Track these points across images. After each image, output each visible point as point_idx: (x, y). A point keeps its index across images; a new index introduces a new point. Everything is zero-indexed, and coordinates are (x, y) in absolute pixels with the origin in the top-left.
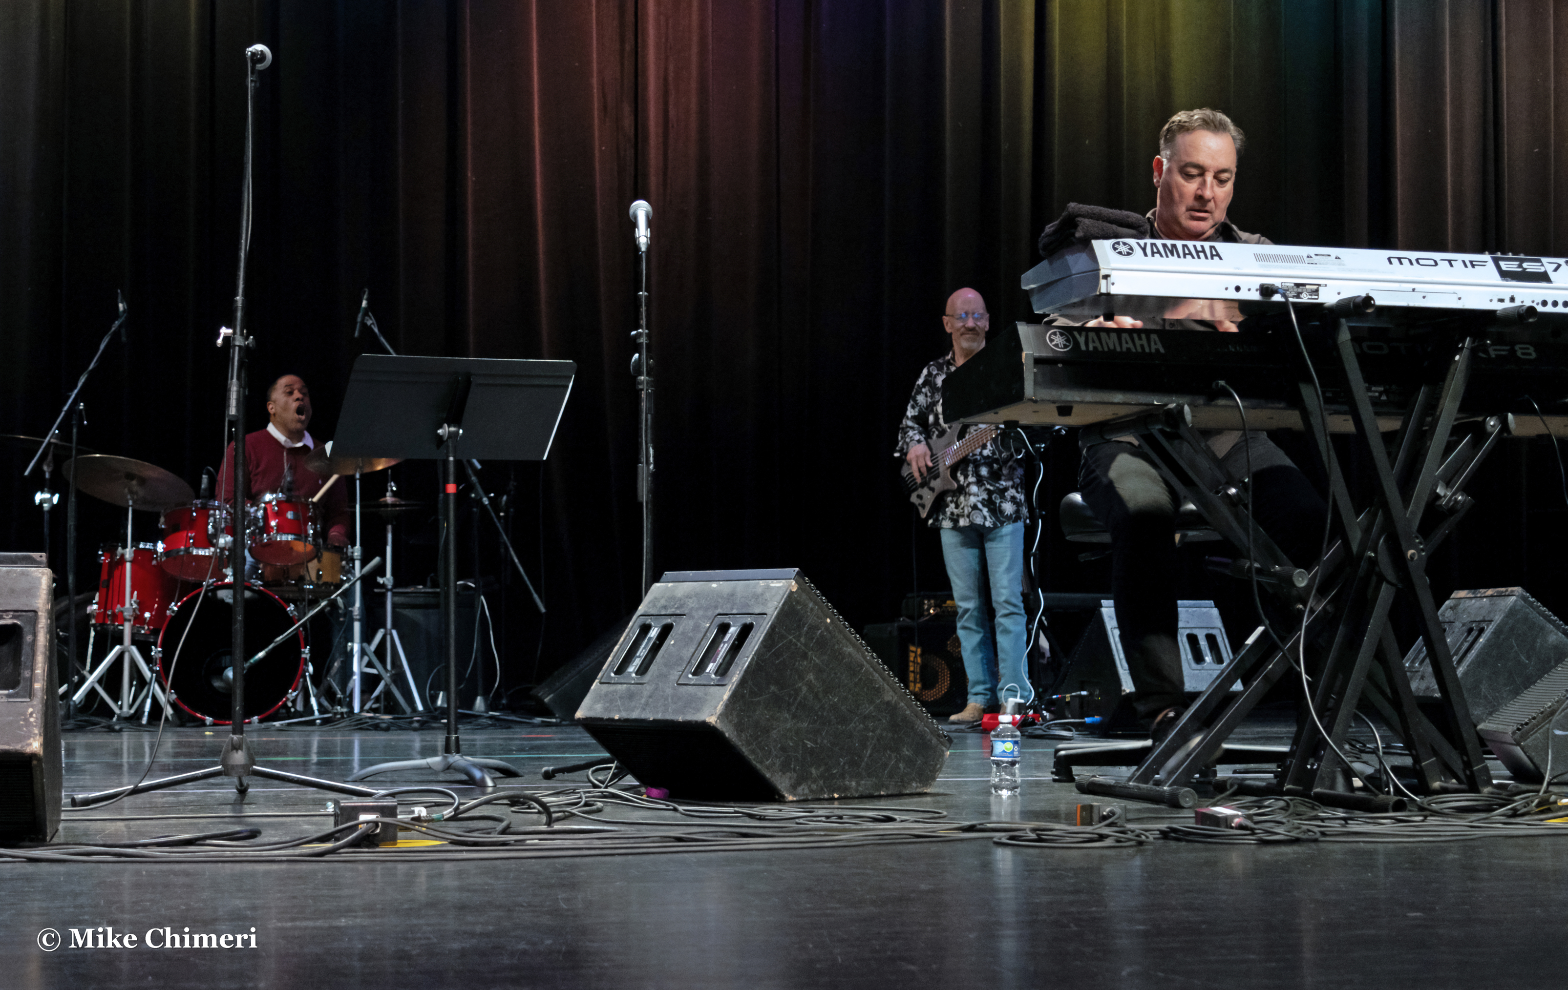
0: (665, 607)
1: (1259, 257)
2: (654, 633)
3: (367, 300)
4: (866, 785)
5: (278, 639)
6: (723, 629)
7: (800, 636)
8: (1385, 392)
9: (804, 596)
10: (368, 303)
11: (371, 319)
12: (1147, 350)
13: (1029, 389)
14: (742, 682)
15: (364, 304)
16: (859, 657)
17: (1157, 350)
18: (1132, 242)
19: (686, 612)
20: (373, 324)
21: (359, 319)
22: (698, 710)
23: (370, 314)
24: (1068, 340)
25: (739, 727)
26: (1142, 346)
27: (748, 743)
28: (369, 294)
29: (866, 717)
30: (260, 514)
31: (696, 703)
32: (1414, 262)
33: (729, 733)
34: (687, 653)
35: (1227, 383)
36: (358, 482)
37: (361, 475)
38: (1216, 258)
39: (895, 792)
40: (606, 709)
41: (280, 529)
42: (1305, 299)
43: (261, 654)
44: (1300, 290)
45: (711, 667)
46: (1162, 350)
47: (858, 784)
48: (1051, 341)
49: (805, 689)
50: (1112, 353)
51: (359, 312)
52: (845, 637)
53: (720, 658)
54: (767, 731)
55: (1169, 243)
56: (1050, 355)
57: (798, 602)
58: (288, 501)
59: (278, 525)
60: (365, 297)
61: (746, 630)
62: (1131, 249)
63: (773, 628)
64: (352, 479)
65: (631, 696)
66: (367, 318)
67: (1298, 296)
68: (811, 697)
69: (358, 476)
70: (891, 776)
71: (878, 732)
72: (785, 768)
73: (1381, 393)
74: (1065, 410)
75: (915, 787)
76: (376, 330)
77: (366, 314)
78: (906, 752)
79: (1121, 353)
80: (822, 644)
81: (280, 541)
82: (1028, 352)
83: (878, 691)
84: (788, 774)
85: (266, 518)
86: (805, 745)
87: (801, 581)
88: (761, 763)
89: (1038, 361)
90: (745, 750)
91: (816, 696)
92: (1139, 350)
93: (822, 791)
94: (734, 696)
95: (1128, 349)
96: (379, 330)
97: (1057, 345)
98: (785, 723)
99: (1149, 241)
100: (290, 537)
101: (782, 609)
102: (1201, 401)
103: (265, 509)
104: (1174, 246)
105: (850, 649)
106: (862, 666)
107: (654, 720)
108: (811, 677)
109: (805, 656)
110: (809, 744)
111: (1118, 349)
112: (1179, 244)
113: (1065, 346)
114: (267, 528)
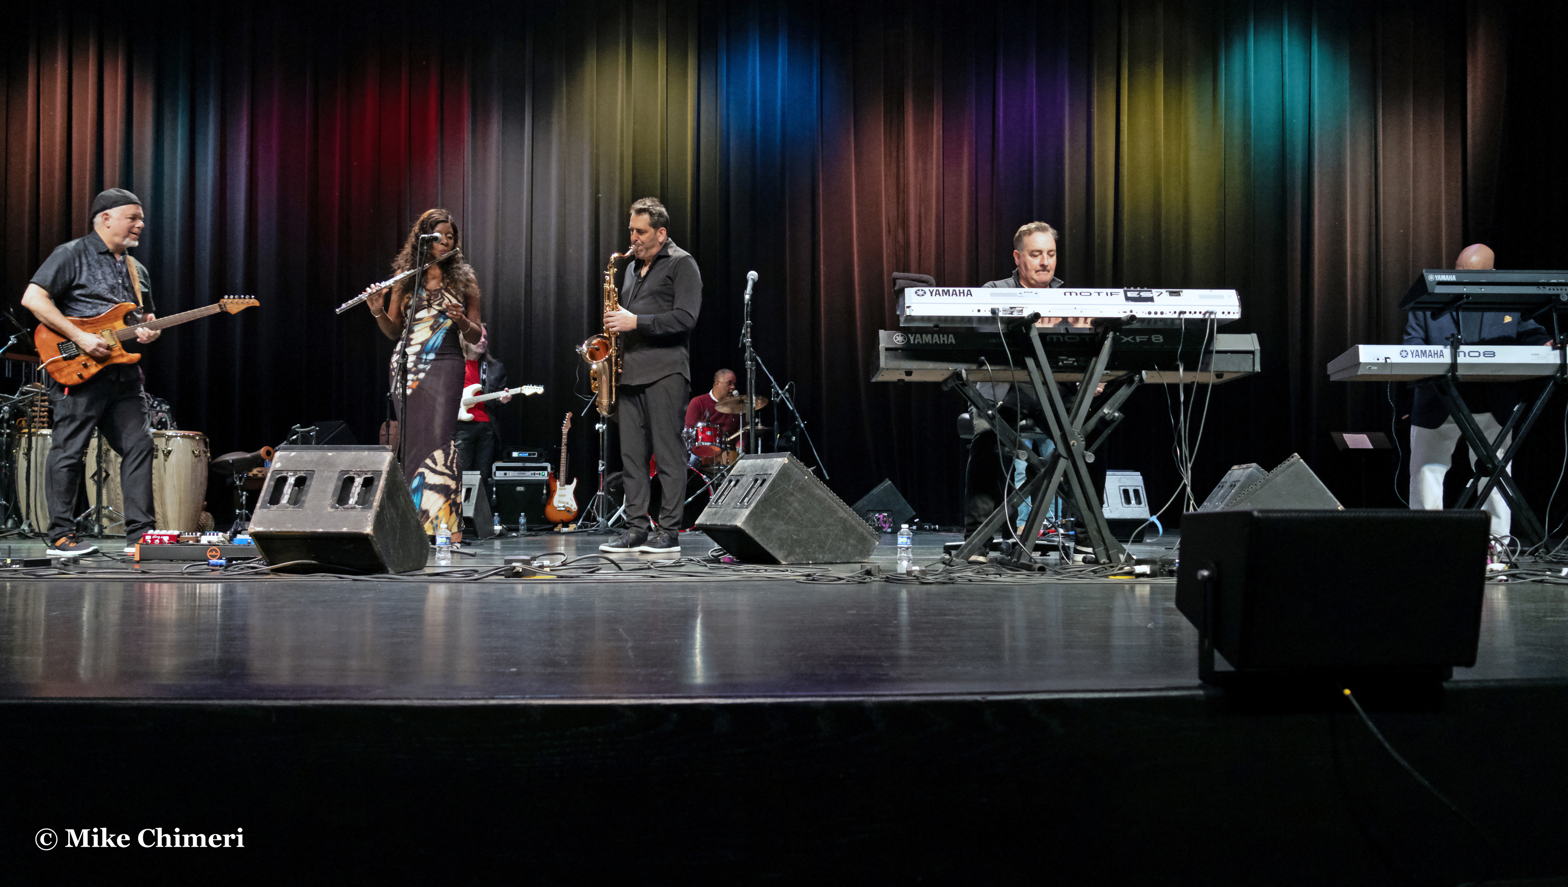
0: (739, 472)
1: (992, 295)
2: (733, 483)
4: (828, 557)
5: (699, 492)
6: (756, 480)
7: (790, 485)
8: (1077, 361)
9: (792, 465)
12: (946, 342)
13: (882, 363)
14: (756, 507)
16: (825, 495)
17: (951, 342)
18: (927, 289)
19: (745, 473)
22: (735, 519)
24: (905, 339)
25: (754, 528)
26: (944, 341)
27: (759, 536)
29: (828, 525)
30: (695, 432)
31: (734, 516)
32: (1078, 294)
33: (749, 531)
34: (740, 493)
35: (986, 359)
38: (969, 296)
39: (846, 561)
40: (706, 520)
41: (703, 440)
42: (1015, 315)
43: (690, 499)
44: (1013, 310)
45: (747, 499)
46: (954, 342)
47: (823, 557)
48: (896, 339)
49: (792, 511)
50: (927, 344)
52: (816, 485)
53: (750, 496)
54: (770, 530)
55: (946, 289)
56: (893, 346)
57: (788, 469)
58: (708, 425)
59: (702, 438)
61: (764, 481)
62: (925, 293)
63: (774, 481)
65: (716, 513)
67: (1012, 314)
68: (796, 514)
70: (843, 553)
71: (836, 531)
72: (781, 547)
73: (1074, 362)
74: (909, 373)
75: (857, 559)
78: (852, 541)
79: (932, 344)
80: (802, 489)
81: (704, 446)
82: (882, 345)
83: (836, 512)
84: (782, 551)
85: (697, 435)
86: (792, 537)
87: (791, 458)
88: (767, 545)
89: (887, 349)
90: (757, 539)
91: (799, 514)
92: (942, 342)
93: (802, 560)
94: (752, 514)
95: (936, 342)
97: (898, 341)
98: (780, 527)
99: (935, 289)
100: (709, 444)
101: (779, 472)
102: (974, 367)
103: (697, 431)
104: (948, 291)
105: (818, 491)
106: (826, 500)
107: (721, 525)
108: (796, 505)
109: (792, 494)
110: (795, 537)
111: (931, 342)
112: (951, 289)
113: (903, 341)
114: (697, 439)
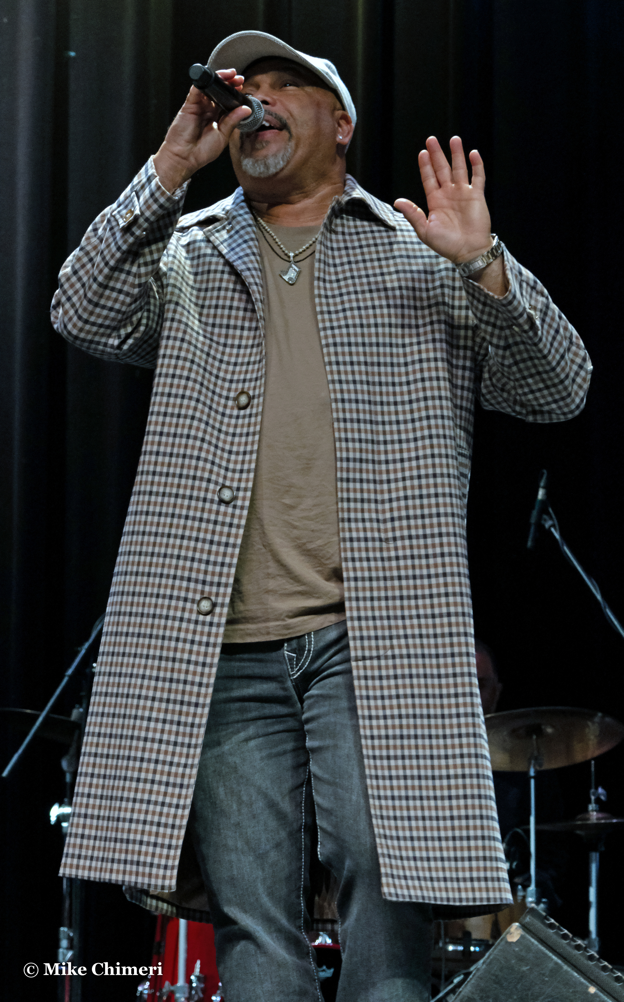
3: (543, 488)
10: (547, 494)
11: (551, 518)
15: (541, 494)
20: (553, 526)
21: (533, 520)
23: (550, 510)
28: (548, 478)
36: (532, 782)
37: (536, 772)
51: (533, 508)
60: (542, 484)
64: (525, 777)
66: (545, 517)
69: (532, 773)
76: (557, 536)
77: (544, 511)
96: (561, 535)
